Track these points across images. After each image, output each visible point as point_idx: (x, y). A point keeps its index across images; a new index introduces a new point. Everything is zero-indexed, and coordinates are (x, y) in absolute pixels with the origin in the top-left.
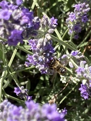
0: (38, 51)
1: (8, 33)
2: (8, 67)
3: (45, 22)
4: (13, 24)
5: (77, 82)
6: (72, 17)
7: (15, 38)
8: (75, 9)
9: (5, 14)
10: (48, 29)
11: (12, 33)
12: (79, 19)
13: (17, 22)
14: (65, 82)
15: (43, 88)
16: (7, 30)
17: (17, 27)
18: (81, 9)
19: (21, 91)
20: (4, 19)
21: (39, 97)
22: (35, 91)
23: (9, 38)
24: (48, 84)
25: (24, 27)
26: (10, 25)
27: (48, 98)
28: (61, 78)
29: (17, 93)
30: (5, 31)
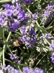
0: (26, 34)
1: (10, 24)
2: (6, 42)
3: (31, 16)
4: (13, 19)
5: (47, 51)
6: (46, 14)
7: (14, 27)
8: (48, 9)
9: (9, 13)
10: (32, 21)
11: (13, 24)
12: (50, 15)
13: (16, 18)
14: (40, 51)
15: (25, 54)
16: (9, 23)
17: (16, 21)
18: (52, 9)
19: (14, 57)
20: (8, 16)
21: (22, 59)
22: (20, 55)
23: (11, 27)
24: (28, 51)
25: (19, 20)
26: (11, 20)
27: (29, 60)
28: (37, 48)
29: (12, 59)
30: (8, 23)
